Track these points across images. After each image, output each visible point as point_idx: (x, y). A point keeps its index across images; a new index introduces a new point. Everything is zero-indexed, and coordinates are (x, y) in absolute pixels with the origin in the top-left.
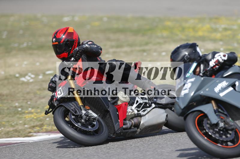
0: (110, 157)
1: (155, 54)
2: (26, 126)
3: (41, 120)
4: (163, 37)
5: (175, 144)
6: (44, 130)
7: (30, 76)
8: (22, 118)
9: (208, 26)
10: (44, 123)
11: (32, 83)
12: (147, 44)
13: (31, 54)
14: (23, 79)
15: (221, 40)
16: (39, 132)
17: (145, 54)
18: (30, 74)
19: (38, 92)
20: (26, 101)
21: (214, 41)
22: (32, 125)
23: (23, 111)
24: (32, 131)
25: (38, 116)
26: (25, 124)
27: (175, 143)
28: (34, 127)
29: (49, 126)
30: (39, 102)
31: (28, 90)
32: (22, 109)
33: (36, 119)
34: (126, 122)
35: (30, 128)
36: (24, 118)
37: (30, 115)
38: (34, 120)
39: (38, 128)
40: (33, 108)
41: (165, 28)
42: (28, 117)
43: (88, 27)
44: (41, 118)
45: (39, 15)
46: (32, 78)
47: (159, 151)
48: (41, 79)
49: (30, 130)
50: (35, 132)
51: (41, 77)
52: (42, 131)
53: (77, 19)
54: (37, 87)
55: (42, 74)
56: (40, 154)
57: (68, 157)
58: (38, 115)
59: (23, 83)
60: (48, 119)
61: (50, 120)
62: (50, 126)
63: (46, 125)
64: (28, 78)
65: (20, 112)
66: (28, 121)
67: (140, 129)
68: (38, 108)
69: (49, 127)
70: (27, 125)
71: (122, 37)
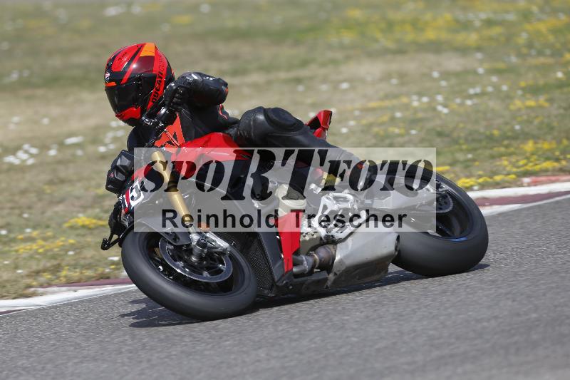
0: (221, 338)
1: (324, 87)
2: (19, 271)
3: (54, 257)
4: (342, 47)
5: (373, 302)
6: (63, 280)
7: (26, 152)
8: (10, 251)
9: (448, 16)
10: (63, 264)
11: (32, 166)
12: (305, 63)
13: (29, 98)
14: (10, 159)
15: (479, 49)
16: (50, 285)
17: (301, 88)
18: (26, 147)
19: (48, 189)
20: (17, 211)
21: (463, 50)
22: (35, 268)
23: (12, 235)
24: (34, 283)
25: (47, 248)
26: (17, 268)
27: (373, 298)
28: (38, 273)
29: (75, 268)
30: (49, 213)
31: (23, 185)
32: (9, 231)
33: (44, 254)
34: (299, 258)
35: (28, 276)
36: (14, 253)
37: (28, 246)
38: (37, 256)
39: (47, 276)
40: (34, 228)
41: (348, 25)
42: (23, 249)
43: (166, 28)
44: (56, 250)
45: (47, 5)
46: (32, 155)
47: (335, 319)
48: (54, 156)
49: (29, 281)
50: (41, 286)
51: (53, 152)
52: (57, 281)
53: (137, 10)
54: (45, 177)
55: (55, 146)
56: (54, 338)
57: (122, 342)
58: (48, 245)
59: (12, 168)
60: (71, 253)
61: (76, 254)
62: (78, 270)
63: (67, 268)
64: (22, 155)
65: (6, 239)
66: (24, 259)
67: (335, 274)
68: (48, 227)
69: (76, 272)
70: (20, 269)
71: (245, 49)
